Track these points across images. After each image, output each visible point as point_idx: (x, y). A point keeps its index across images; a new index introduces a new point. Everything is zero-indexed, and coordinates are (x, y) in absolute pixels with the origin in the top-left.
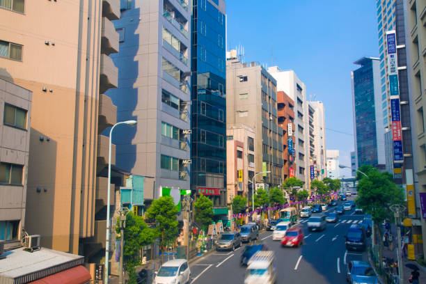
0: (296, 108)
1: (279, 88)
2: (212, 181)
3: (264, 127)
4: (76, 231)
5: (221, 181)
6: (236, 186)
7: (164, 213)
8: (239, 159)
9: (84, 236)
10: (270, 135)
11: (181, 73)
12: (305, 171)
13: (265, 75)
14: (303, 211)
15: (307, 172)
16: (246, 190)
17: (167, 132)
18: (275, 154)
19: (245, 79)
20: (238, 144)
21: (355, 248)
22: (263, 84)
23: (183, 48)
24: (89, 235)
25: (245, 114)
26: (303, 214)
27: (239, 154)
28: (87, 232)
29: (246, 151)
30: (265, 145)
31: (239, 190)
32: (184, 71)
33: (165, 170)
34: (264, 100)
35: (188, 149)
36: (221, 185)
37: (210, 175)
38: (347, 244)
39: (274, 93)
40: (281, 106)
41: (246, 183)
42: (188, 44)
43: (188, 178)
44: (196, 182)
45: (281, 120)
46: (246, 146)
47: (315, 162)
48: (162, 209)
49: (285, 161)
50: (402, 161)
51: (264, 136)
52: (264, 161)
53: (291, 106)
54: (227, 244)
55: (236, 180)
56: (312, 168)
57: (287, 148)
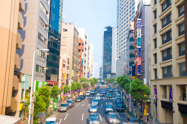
1: (79, 36)
2: (53, 78)
3: (73, 54)
5: (57, 78)
6: (62, 80)
8: (64, 68)
9: (7, 106)
10: (75, 57)
11: (46, 25)
13: (75, 29)
15: (86, 75)
16: (65, 83)
17: (39, 54)
18: (76, 66)
19: (66, 30)
20: (64, 61)
22: (74, 34)
23: (47, 13)
24: (9, 106)
25: (65, 47)
26: (87, 94)
27: (64, 66)
29: (67, 65)
30: (73, 62)
31: (63, 82)
32: (47, 24)
33: (37, 72)
34: (74, 41)
35: (46, 62)
36: (56, 80)
37: (52, 75)
38: (117, 109)
39: (78, 38)
40: (80, 44)
41: (66, 79)
42: (49, 11)
43: (45, 76)
44: (48, 78)
45: (79, 50)
46: (67, 62)
47: (89, 71)
49: (80, 70)
51: (73, 58)
52: (73, 69)
53: (83, 45)
55: (62, 78)
56: (88, 73)
57: (81, 64)
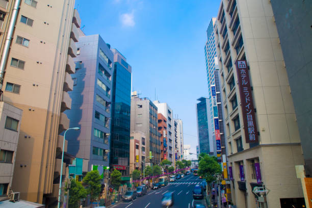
0: (168, 122)
1: (159, 112)
2: (122, 162)
3: (151, 132)
4: (42, 190)
5: (127, 161)
6: (135, 164)
7: (93, 180)
8: (136, 150)
9: (46, 193)
10: (154, 137)
11: (106, 102)
12: (173, 156)
13: (151, 104)
14: (171, 178)
15: (174, 157)
16: (140, 167)
17: (97, 134)
18: (156, 147)
19: (141, 106)
20: (136, 141)
21: (198, 198)
22: (150, 109)
23: (108, 89)
24: (49, 192)
25: (141, 125)
26: (171, 180)
27: (137, 147)
28: (49, 191)
29: (141, 145)
30: (151, 142)
31: (137, 166)
32: (108, 101)
33: (94, 156)
34: (150, 118)
35: (109, 144)
36: (126, 164)
37: (120, 158)
38: (194, 196)
39: (156, 114)
40: (160, 121)
41: (140, 163)
42: (111, 87)
43: (108, 160)
44: (113, 162)
45: (160, 128)
46: (141, 142)
47: (178, 151)
48: (92, 178)
49: (162, 151)
50: (220, 151)
51: (151, 137)
52: (150, 150)
53: (165, 121)
54: (129, 197)
55: (135, 161)
56: (176, 154)
57: (163, 144)
